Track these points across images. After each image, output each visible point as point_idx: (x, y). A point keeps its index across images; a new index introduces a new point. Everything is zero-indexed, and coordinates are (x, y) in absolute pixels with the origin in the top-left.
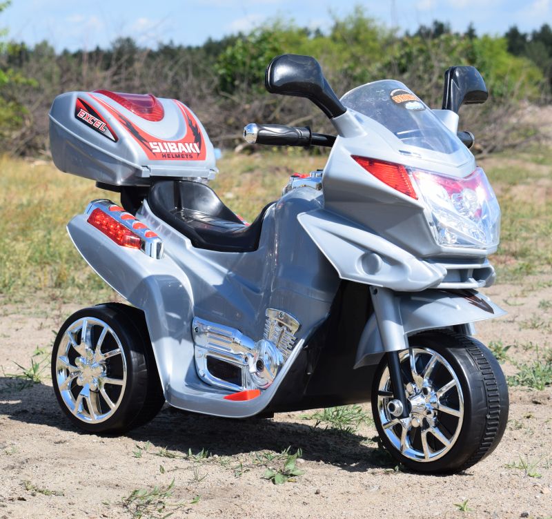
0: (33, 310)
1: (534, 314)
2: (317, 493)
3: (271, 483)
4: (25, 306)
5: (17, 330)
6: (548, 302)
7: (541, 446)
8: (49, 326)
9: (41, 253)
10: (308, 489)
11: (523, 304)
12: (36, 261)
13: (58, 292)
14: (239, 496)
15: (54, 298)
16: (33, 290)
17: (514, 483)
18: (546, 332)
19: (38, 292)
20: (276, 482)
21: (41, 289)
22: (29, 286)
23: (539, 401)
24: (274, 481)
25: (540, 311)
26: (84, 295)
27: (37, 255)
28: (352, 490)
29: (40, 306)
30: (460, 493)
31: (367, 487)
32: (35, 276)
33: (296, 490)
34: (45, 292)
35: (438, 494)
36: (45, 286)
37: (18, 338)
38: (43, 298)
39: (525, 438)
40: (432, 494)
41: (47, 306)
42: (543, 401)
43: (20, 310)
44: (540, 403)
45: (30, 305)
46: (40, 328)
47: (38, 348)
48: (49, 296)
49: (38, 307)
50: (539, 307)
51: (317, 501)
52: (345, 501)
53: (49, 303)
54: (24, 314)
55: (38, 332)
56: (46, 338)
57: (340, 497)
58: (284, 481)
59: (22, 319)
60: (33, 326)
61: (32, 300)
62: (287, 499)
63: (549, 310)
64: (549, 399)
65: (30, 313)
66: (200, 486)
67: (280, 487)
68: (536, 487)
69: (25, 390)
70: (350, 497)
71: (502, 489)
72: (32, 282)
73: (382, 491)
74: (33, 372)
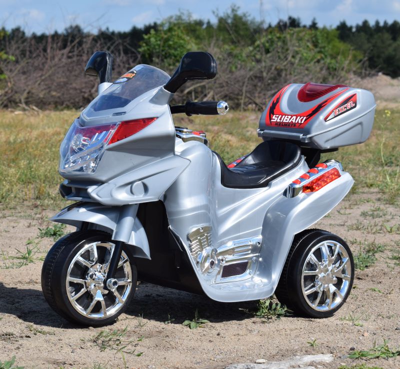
0: (22, 214)
1: (358, 220)
2: (218, 335)
3: (188, 329)
4: (17, 211)
5: (14, 227)
6: (367, 213)
7: (363, 306)
8: (35, 225)
9: (26, 175)
10: (213, 332)
11: (350, 214)
12: (23, 181)
13: (38, 202)
14: (168, 336)
15: (36, 206)
16: (22, 201)
17: (346, 329)
18: (365, 232)
19: (25, 202)
20: (192, 327)
21: (26, 200)
22: (19, 198)
23: (361, 278)
24: (190, 327)
25: (361, 219)
26: (56, 204)
27: (24, 177)
28: (241, 333)
29: (27, 211)
30: (311, 335)
31: (251, 331)
32: (22, 191)
33: (205, 333)
34: (29, 201)
35: (297, 336)
36: (29, 198)
37: (15, 233)
38: (29, 206)
39: (352, 301)
40: (293, 336)
41: (32, 211)
42: (363, 277)
43: (13, 214)
44: (361, 279)
45: (20, 211)
46: (29, 227)
47: (29, 239)
48: (33, 205)
49: (26, 212)
50: (361, 215)
51: (218, 340)
52: (236, 340)
53: (33, 210)
54: (17, 217)
55: (28, 229)
56: (34, 233)
57: (233, 337)
58: (196, 327)
59: (16, 220)
60: (24, 225)
61: (21, 207)
62: (199, 338)
63: (368, 217)
64: (367, 276)
65: (21, 216)
66: (142, 330)
67: (194, 330)
68: (360, 332)
69: (22, 267)
70: (239, 337)
71: (337, 333)
72: (21, 195)
73: (261, 333)
74: (27, 255)
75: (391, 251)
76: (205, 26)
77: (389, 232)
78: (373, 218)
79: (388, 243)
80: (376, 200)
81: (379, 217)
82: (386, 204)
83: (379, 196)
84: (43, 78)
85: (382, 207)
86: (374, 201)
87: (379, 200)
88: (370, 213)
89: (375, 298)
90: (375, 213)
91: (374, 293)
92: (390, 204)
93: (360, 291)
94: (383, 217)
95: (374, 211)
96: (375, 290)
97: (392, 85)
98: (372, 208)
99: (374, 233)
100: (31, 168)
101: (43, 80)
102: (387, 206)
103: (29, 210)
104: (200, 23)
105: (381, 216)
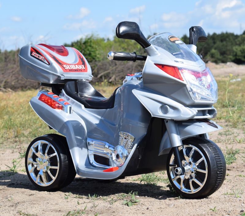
0: (8, 146)
1: (218, 137)
2: (147, 209)
3: (127, 206)
4: (4, 145)
5: (3, 154)
6: (222, 133)
7: (236, 186)
8: (16, 152)
9: (8, 124)
10: (143, 207)
11: (211, 134)
12: (6, 127)
13: (17, 139)
14: (114, 212)
15: (16, 142)
16: (6, 139)
17: (231, 200)
18: (224, 144)
19: (8, 140)
20: (129, 206)
21: (9, 138)
22: (5, 138)
23: (230, 169)
24: (128, 205)
25: (219, 136)
26: (28, 140)
27: (7, 125)
28: (162, 207)
29: (11, 145)
30: (209, 205)
31: (169, 205)
32: (6, 133)
33: (138, 208)
34: (11, 139)
35: (200, 206)
36: (11, 137)
37: (4, 157)
38: (11, 142)
39: (228, 183)
40: (197, 207)
41: (13, 144)
43: (2, 147)
45: (6, 145)
46: (12, 153)
47: (14, 159)
48: (14, 141)
49: (10, 145)
50: (219, 135)
51: (148, 212)
52: (160, 211)
53: (14, 144)
54: (4, 148)
55: (12, 154)
56: (16, 156)
57: (157, 210)
58: (132, 205)
59: (4, 150)
60: (9, 152)
61: (7, 143)
62: (135, 212)
63: (223, 136)
64: (234, 168)
65: (7, 148)
66: (96, 209)
67: (131, 207)
68: (241, 201)
69: (11, 176)
70: (162, 209)
71: (226, 203)
72: (5, 136)
73: (175, 206)
74: (13, 169)
75: (243, 153)
76: (106, 41)
77: (239, 143)
78: (226, 136)
79: (240, 149)
80: (225, 126)
81: (230, 135)
82: (232, 127)
83: (226, 124)
84: (14, 73)
85: (230, 129)
86: (224, 127)
87: (227, 126)
88: (224, 133)
89: (243, 180)
90: (227, 133)
91: (241, 178)
92: (234, 128)
93: (232, 177)
94: (232, 135)
95: (226, 132)
96: (241, 176)
97: (216, 68)
98: (224, 130)
99: (230, 144)
100: (11, 119)
101: (14, 74)
102: (233, 128)
103: (12, 144)
104: (103, 40)
105: (231, 135)
